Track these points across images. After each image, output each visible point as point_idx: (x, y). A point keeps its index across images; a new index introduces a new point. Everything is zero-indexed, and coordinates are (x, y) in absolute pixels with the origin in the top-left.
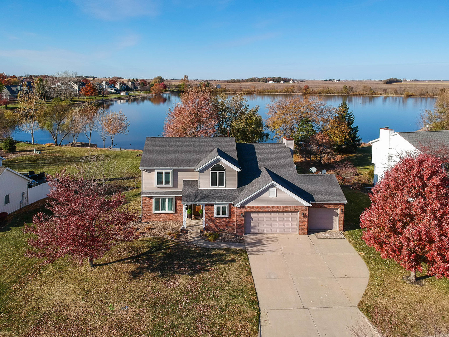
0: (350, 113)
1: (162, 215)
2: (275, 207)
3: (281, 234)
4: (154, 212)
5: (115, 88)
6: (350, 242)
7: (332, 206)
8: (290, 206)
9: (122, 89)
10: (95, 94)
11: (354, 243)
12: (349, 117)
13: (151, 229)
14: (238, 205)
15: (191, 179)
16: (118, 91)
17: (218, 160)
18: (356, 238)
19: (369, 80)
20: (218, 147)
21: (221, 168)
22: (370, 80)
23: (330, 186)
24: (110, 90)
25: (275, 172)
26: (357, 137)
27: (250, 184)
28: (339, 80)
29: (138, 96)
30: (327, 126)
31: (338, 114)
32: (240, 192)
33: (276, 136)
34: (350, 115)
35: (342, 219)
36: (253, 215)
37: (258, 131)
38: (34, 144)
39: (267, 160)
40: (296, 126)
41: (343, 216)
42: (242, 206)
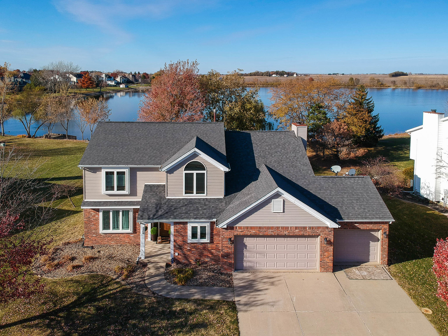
0: (369, 99)
1: (113, 235)
2: (283, 228)
3: (291, 271)
4: (101, 231)
5: (115, 81)
6: (403, 287)
7: (370, 226)
8: (305, 228)
9: (123, 82)
10: (92, 86)
11: (409, 290)
12: (367, 103)
13: (92, 260)
14: (223, 225)
15: (156, 182)
16: (118, 84)
17: (195, 155)
18: (411, 279)
19: (373, 74)
20: (199, 136)
21: (200, 166)
22: (375, 74)
23: (365, 195)
24: (109, 83)
25: (281, 172)
26: (378, 128)
27: (243, 190)
28: (344, 74)
29: (138, 88)
30: (342, 113)
31: (355, 100)
32: (228, 203)
33: (280, 125)
34: (369, 101)
35: (386, 247)
36: (247, 241)
37: (258, 117)
38: (4, 136)
39: (268, 154)
40: (305, 113)
41: (387, 242)
42: (230, 227)
